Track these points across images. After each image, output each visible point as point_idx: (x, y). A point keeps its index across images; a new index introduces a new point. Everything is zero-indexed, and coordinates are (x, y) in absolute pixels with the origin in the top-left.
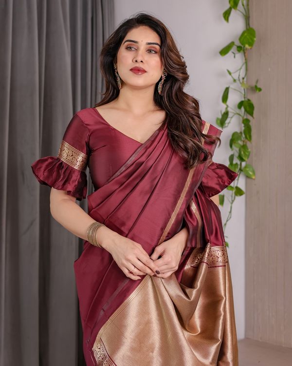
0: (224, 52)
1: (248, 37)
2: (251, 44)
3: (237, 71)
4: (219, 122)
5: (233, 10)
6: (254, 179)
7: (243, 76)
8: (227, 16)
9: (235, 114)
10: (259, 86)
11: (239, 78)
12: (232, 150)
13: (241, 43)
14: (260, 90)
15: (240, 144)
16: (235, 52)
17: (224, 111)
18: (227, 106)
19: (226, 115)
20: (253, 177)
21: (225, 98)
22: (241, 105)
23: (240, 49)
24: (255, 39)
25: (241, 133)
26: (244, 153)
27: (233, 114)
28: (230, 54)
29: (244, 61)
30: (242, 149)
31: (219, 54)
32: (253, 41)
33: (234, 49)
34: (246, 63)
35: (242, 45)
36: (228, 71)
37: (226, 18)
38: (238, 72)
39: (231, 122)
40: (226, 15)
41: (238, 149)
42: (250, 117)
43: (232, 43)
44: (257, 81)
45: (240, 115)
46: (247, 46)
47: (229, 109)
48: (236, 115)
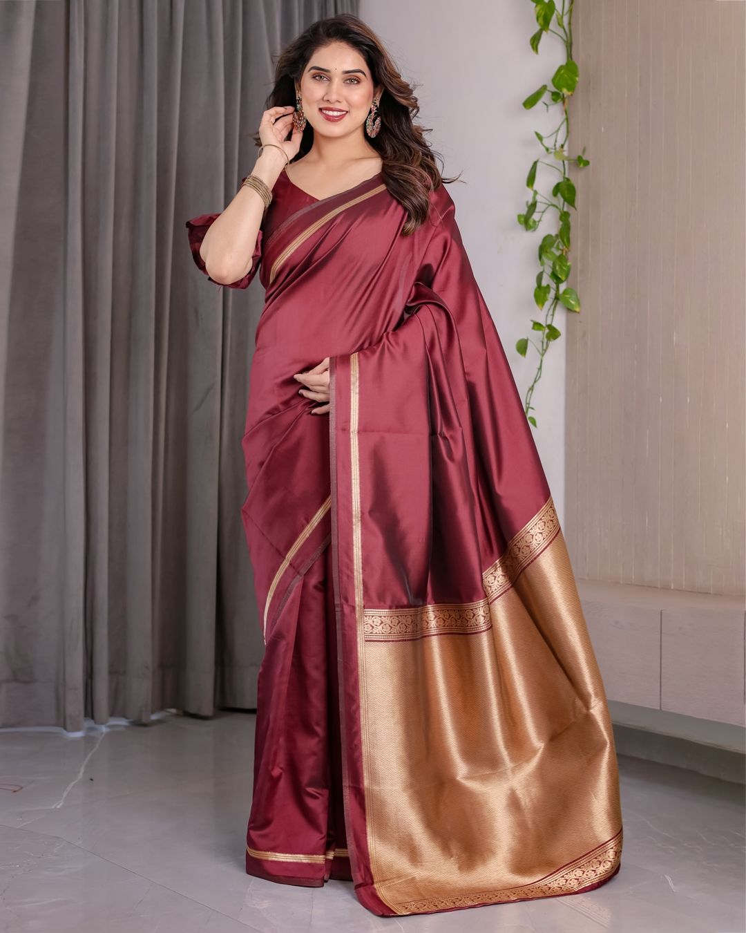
0: (530, 102)
1: (566, 76)
2: (571, 88)
3: (552, 134)
4: (522, 219)
5: (544, 32)
6: (578, 313)
7: (562, 143)
8: (535, 44)
9: (549, 205)
10: (585, 158)
11: (555, 145)
12: (542, 264)
13: (555, 86)
14: (587, 163)
15: (555, 255)
16: (547, 103)
17: (531, 201)
18: (536, 193)
19: (532, 207)
20: (577, 310)
21: (531, 180)
22: (557, 190)
23: (556, 96)
24: (577, 79)
25: (557, 236)
26: (560, 267)
27: (547, 206)
28: (539, 105)
29: (564, 116)
30: (558, 263)
31: (523, 107)
32: (574, 82)
33: (546, 97)
34: (567, 119)
35: (557, 89)
36: (537, 134)
37: (535, 47)
38: (555, 135)
39: (542, 219)
40: (535, 41)
41: (551, 263)
42: (572, 211)
43: (544, 87)
44: (584, 151)
45: (557, 207)
46: (565, 91)
47: (539, 198)
48: (551, 207)
